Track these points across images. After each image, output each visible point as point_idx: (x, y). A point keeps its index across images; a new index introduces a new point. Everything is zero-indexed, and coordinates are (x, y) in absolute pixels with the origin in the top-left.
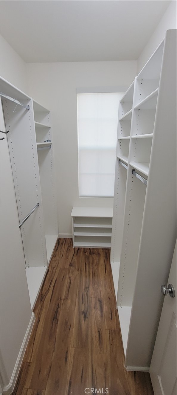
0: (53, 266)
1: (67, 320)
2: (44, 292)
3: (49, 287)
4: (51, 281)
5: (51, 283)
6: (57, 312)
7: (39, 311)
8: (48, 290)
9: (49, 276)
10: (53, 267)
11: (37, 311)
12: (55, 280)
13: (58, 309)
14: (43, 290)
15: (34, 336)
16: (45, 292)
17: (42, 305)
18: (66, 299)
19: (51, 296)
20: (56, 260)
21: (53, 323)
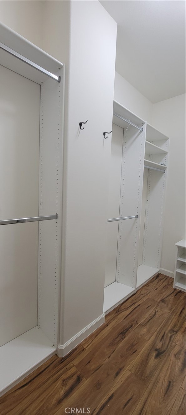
1: (135, 343)
2: (122, 307)
3: (130, 307)
4: (134, 303)
5: (132, 304)
6: (127, 330)
7: (111, 319)
8: (127, 308)
9: (133, 298)
10: (141, 294)
11: (109, 318)
12: (138, 304)
13: (130, 328)
15: (98, 333)
16: (124, 308)
17: (116, 316)
18: (143, 325)
19: (127, 314)
20: (148, 290)
21: (119, 336)
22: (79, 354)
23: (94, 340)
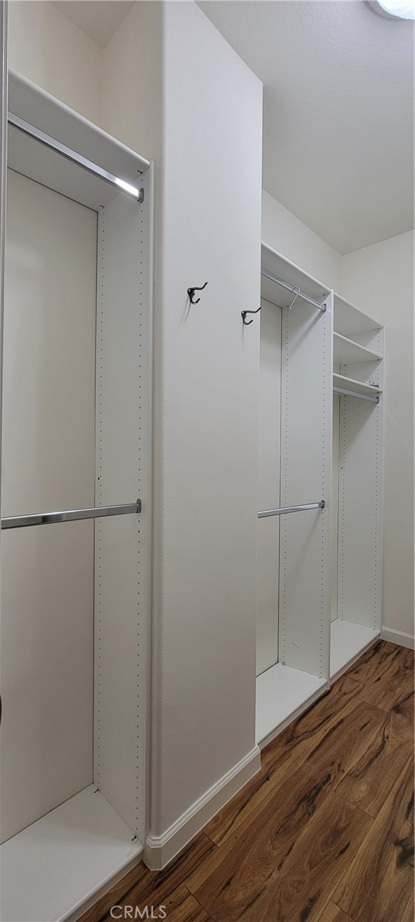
0: (344, 689)
1: (342, 824)
2: (301, 728)
3: (318, 727)
4: (327, 718)
5: (325, 720)
6: (319, 791)
7: (276, 759)
8: (312, 731)
9: (323, 706)
10: (342, 693)
11: (269, 757)
12: (339, 720)
13: (324, 784)
14: (300, 726)
15: (245, 799)
16: (305, 730)
17: (286, 752)
18: (356, 776)
19: (314, 747)
20: (358, 681)
21: (298, 806)
22: (202, 858)
23: (236, 820)
